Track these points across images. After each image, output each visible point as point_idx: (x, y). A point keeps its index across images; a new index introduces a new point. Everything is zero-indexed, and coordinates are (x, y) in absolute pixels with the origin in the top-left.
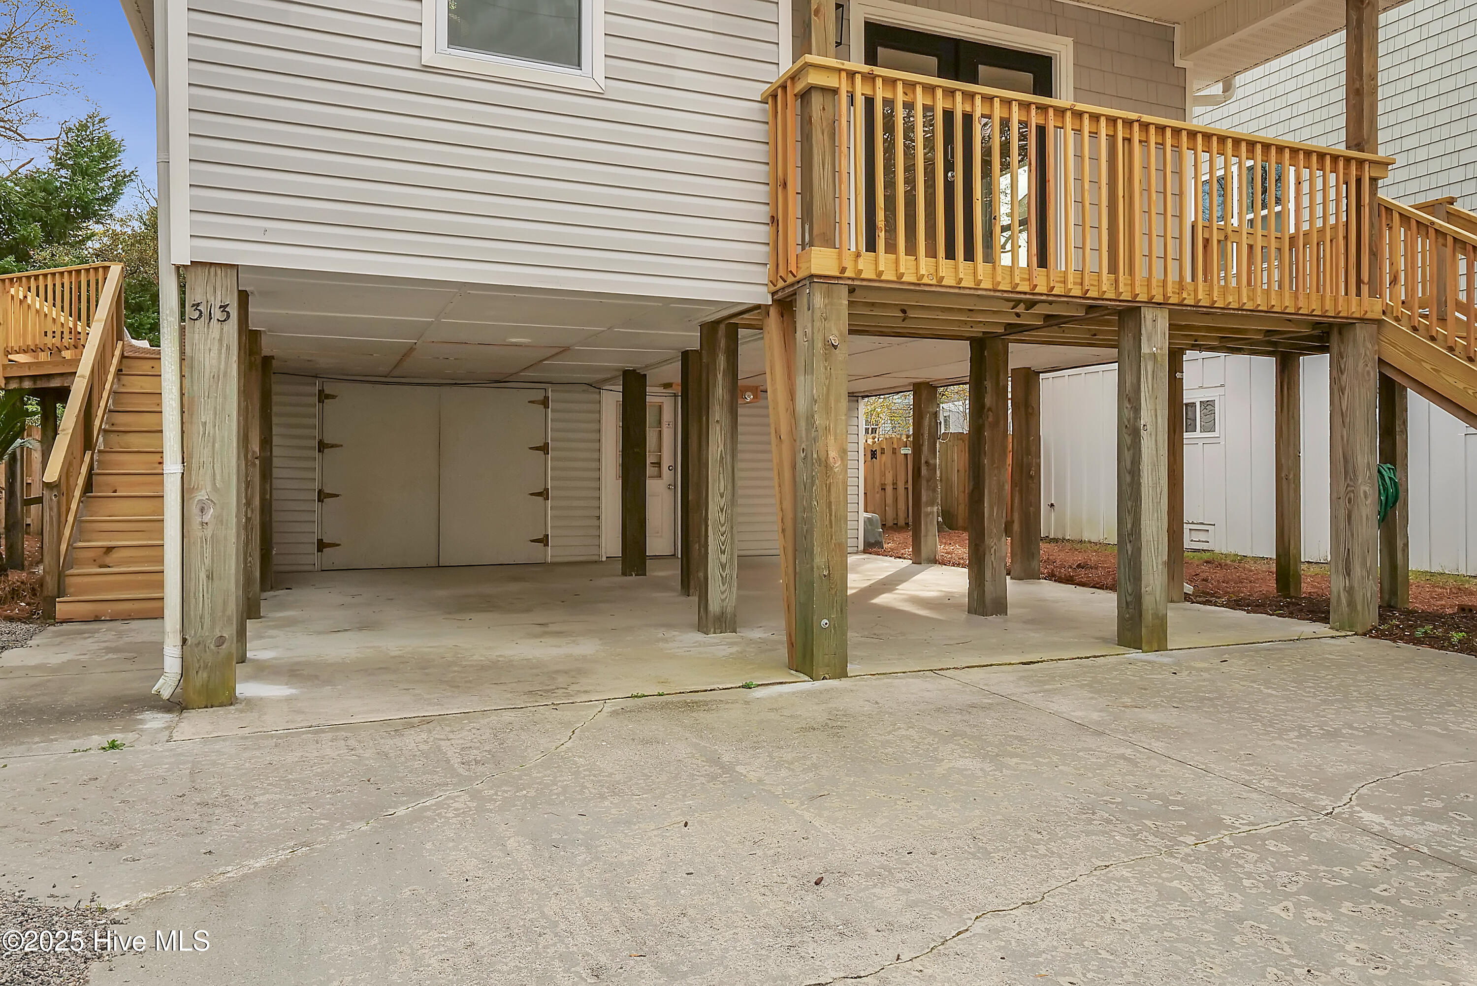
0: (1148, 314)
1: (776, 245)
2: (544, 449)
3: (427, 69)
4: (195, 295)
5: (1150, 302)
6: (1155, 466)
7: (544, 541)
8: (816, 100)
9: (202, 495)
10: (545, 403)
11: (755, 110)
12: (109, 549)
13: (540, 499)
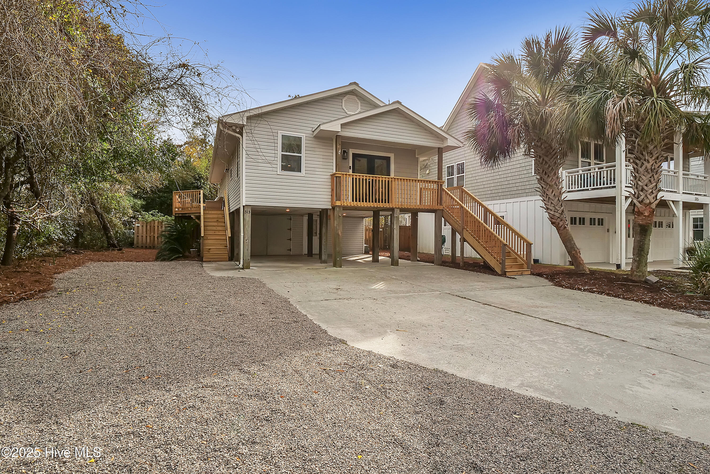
0: (396, 210)
1: (332, 199)
2: (290, 229)
3: (278, 175)
4: (245, 210)
5: (396, 208)
6: (397, 235)
7: (290, 250)
8: (338, 178)
9: (246, 238)
10: (291, 219)
11: (329, 177)
12: (210, 249)
13: (289, 241)
